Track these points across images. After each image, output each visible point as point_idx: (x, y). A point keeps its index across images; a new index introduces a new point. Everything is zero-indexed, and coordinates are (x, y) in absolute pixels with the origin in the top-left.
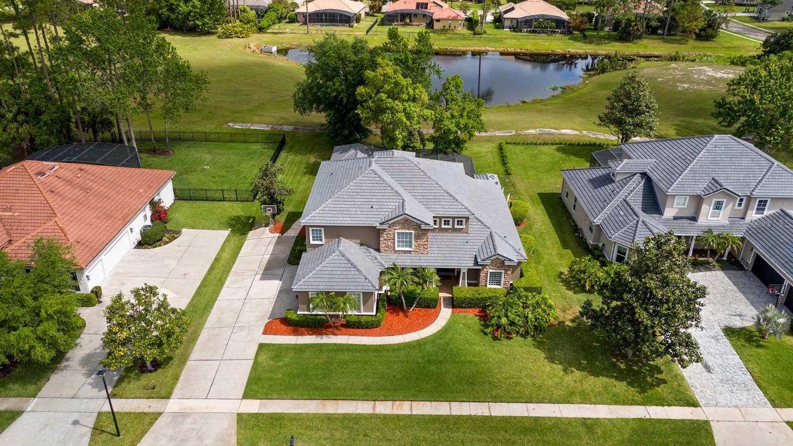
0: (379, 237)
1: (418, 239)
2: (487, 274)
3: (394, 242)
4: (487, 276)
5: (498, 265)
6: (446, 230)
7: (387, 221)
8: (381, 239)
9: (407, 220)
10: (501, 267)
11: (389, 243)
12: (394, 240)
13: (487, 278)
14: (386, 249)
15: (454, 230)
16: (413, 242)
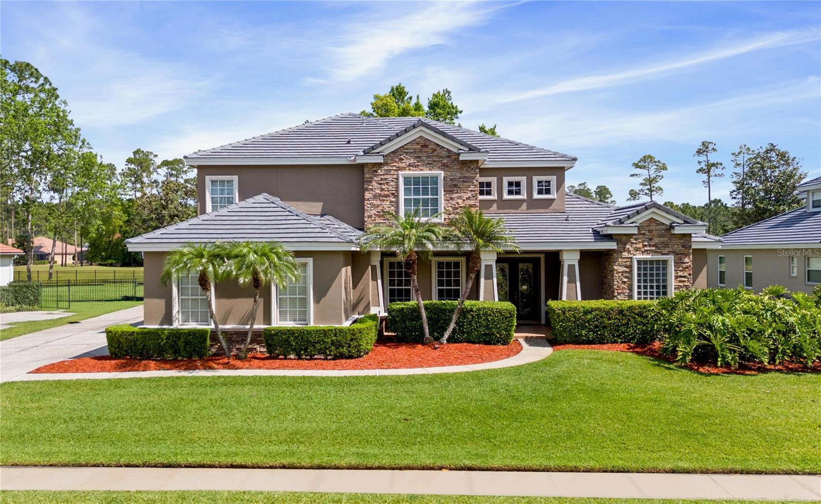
0: (364, 190)
1: (452, 192)
2: (630, 267)
3: (397, 202)
4: (631, 272)
5: (656, 240)
6: (516, 204)
7: (381, 144)
8: (368, 195)
9: (424, 144)
10: (666, 245)
11: (386, 205)
12: (396, 196)
13: (630, 278)
14: (378, 220)
15: (533, 204)
16: (442, 203)
